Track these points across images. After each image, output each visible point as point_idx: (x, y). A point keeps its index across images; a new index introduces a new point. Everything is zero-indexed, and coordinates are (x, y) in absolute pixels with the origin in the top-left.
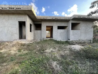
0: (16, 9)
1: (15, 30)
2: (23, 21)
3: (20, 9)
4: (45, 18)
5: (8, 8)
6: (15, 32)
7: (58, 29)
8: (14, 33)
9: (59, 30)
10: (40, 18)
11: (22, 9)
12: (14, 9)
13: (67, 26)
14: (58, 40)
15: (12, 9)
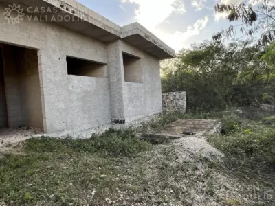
7: (69, 73)
9: (76, 79)
13: (106, 64)
14: (75, 137)
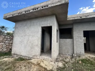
0: (42, 9)
1: (36, 40)
2: (49, 25)
3: (47, 6)
4: (83, 18)
5: (31, 9)
6: (36, 44)
8: (34, 44)
10: (73, 19)
11: (50, 6)
12: (39, 9)
15: (37, 10)
